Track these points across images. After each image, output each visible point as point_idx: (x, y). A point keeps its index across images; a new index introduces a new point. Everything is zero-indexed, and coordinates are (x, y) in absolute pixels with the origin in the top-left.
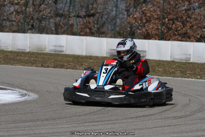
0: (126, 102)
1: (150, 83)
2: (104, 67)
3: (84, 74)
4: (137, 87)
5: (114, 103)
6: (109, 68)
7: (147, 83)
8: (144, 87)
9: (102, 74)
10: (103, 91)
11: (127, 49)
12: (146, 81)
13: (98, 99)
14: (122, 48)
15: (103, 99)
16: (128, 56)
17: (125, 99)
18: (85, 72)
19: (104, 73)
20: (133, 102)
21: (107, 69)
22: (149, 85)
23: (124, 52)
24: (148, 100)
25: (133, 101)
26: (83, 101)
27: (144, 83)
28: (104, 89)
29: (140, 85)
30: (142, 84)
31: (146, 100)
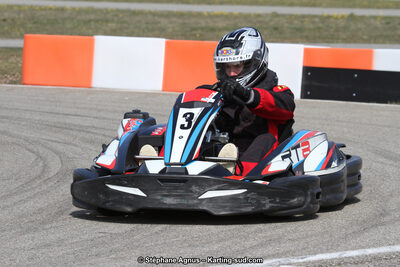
0: (249, 209)
1: (308, 149)
2: (183, 111)
3: (125, 130)
4: (277, 165)
5: (216, 212)
6: (197, 111)
7: (300, 150)
8: (296, 162)
9: (179, 132)
10: (184, 181)
11: (245, 58)
12: (298, 146)
13: (170, 202)
14: (230, 57)
15: (184, 202)
16: (248, 77)
17: (247, 199)
18: (125, 122)
19: (182, 127)
20: (268, 207)
21: (192, 115)
22: (305, 156)
23: (236, 66)
24: (309, 200)
25: (267, 205)
26: (129, 209)
27: (293, 152)
28: (186, 173)
29: (283, 158)
30: (289, 156)
31: (302, 199)
